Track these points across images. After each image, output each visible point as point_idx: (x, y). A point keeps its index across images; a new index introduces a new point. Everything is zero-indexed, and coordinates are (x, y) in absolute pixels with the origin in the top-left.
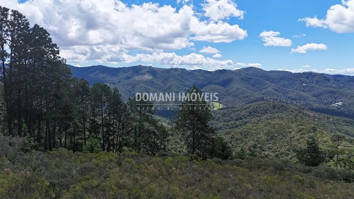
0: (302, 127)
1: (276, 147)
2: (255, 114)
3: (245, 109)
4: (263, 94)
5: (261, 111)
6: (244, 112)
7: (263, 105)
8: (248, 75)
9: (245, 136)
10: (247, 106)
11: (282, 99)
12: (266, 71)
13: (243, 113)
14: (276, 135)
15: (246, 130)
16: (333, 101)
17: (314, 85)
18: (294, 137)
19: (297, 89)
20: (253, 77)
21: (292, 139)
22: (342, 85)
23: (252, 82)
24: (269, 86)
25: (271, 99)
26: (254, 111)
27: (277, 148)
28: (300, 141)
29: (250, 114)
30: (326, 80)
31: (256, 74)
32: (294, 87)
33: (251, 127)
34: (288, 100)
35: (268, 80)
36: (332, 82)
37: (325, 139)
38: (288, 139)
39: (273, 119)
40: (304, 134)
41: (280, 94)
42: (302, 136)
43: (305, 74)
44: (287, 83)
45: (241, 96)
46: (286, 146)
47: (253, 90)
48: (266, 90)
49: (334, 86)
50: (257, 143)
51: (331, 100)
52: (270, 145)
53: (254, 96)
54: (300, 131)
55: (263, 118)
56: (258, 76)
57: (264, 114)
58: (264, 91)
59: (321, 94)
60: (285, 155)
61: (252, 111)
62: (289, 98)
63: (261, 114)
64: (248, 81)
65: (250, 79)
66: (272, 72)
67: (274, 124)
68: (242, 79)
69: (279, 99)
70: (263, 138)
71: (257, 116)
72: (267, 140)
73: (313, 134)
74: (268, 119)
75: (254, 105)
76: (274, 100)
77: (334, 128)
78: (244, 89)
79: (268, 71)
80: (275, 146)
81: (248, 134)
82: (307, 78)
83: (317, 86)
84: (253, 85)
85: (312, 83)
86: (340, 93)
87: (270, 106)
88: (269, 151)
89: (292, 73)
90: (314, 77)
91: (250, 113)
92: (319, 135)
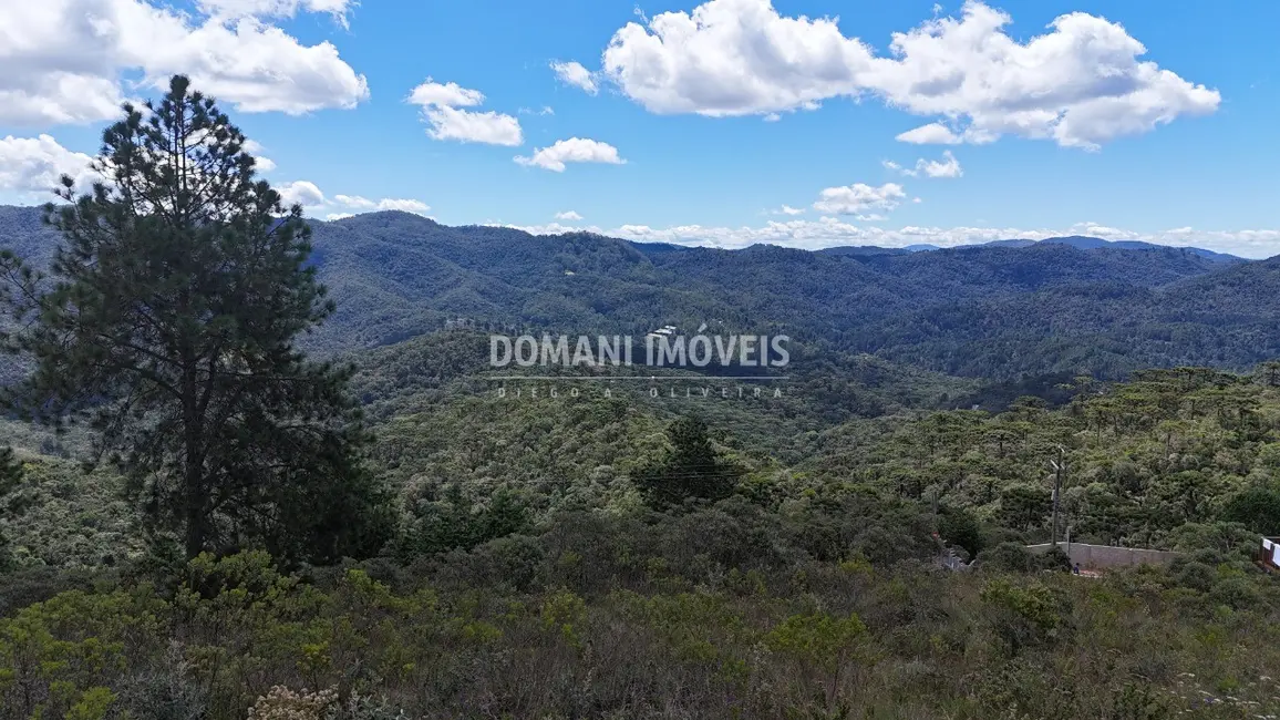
0: (582, 407)
1: (505, 484)
2: (419, 378)
3: (382, 362)
4: (441, 309)
5: (440, 365)
6: (378, 374)
7: (446, 344)
8: (384, 239)
9: (392, 461)
10: (390, 351)
11: (504, 323)
12: (446, 227)
13: (376, 377)
14: (502, 442)
15: (393, 437)
16: (650, 323)
17: (595, 274)
18: (559, 443)
19: (548, 289)
20: (402, 248)
21: (555, 451)
22: (670, 274)
23: (399, 265)
24: (458, 280)
25: (469, 322)
26: (416, 370)
27: (510, 487)
28: (579, 452)
29: (402, 380)
30: (629, 259)
31: (413, 237)
32: (538, 281)
33: (410, 425)
34: (526, 325)
35: (456, 260)
36: (646, 264)
37: (652, 437)
38: (541, 450)
39: (485, 389)
40: (590, 428)
41: (496, 307)
42: (586, 435)
43: (568, 238)
44: (519, 268)
45: (364, 317)
46: (539, 476)
47: (406, 296)
48: (450, 293)
49: (651, 277)
50: (438, 480)
51: (645, 321)
52: (482, 480)
53: (409, 316)
54: (577, 421)
55: (449, 390)
56: (420, 244)
57: (450, 375)
58: (445, 297)
59: (616, 304)
60: (535, 507)
61: (408, 367)
62: (526, 319)
63: (442, 378)
64: (384, 260)
65: (395, 253)
66: (465, 229)
67: (492, 406)
68: (361, 255)
69: (495, 325)
70: (458, 459)
71: (426, 386)
72: (470, 464)
73: (615, 425)
74: (465, 393)
75: (415, 345)
76: (478, 324)
77: (663, 403)
78: (372, 289)
79: (452, 229)
80: (503, 481)
81: (402, 449)
82: (578, 252)
83: (607, 277)
84: (404, 276)
85: (591, 269)
86: (667, 298)
87: (470, 348)
88: (482, 501)
89: (530, 236)
90: (595, 251)
91: (400, 376)
92: (633, 427)
